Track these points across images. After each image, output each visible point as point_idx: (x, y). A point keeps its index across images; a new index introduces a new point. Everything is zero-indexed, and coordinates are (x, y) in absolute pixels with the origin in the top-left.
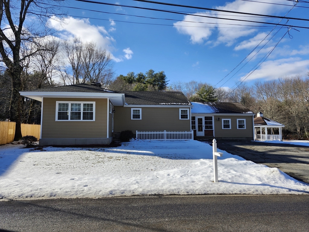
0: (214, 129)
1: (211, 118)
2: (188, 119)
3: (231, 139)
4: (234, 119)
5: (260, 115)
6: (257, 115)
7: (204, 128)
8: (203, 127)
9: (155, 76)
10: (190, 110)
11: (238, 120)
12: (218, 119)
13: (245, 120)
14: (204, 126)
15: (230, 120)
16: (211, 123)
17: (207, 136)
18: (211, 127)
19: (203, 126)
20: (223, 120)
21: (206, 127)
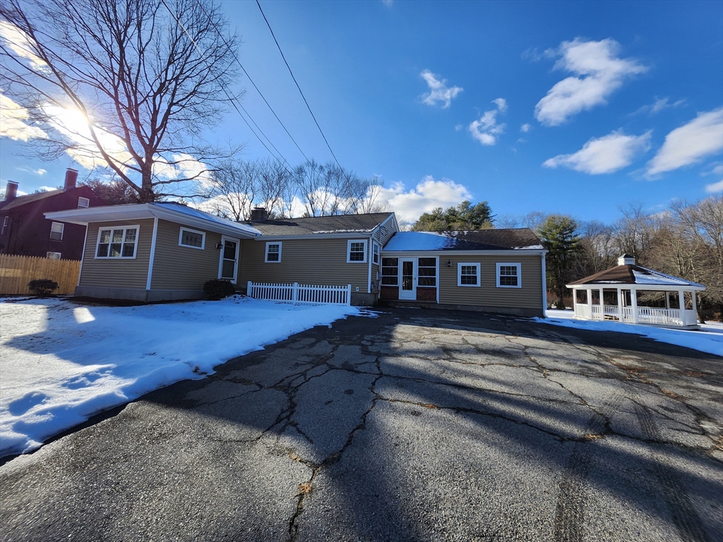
0: (437, 286)
1: (432, 261)
2: (365, 261)
3: (480, 310)
4: (488, 263)
5: (625, 260)
6: (618, 261)
7: (415, 283)
8: (413, 280)
9: (472, 210)
10: (369, 243)
11: (499, 265)
12: (449, 264)
13: (518, 265)
14: (415, 279)
15: (478, 265)
16: (433, 272)
17: (420, 301)
18: (433, 281)
19: (413, 277)
20: (460, 265)
21: (421, 281)
